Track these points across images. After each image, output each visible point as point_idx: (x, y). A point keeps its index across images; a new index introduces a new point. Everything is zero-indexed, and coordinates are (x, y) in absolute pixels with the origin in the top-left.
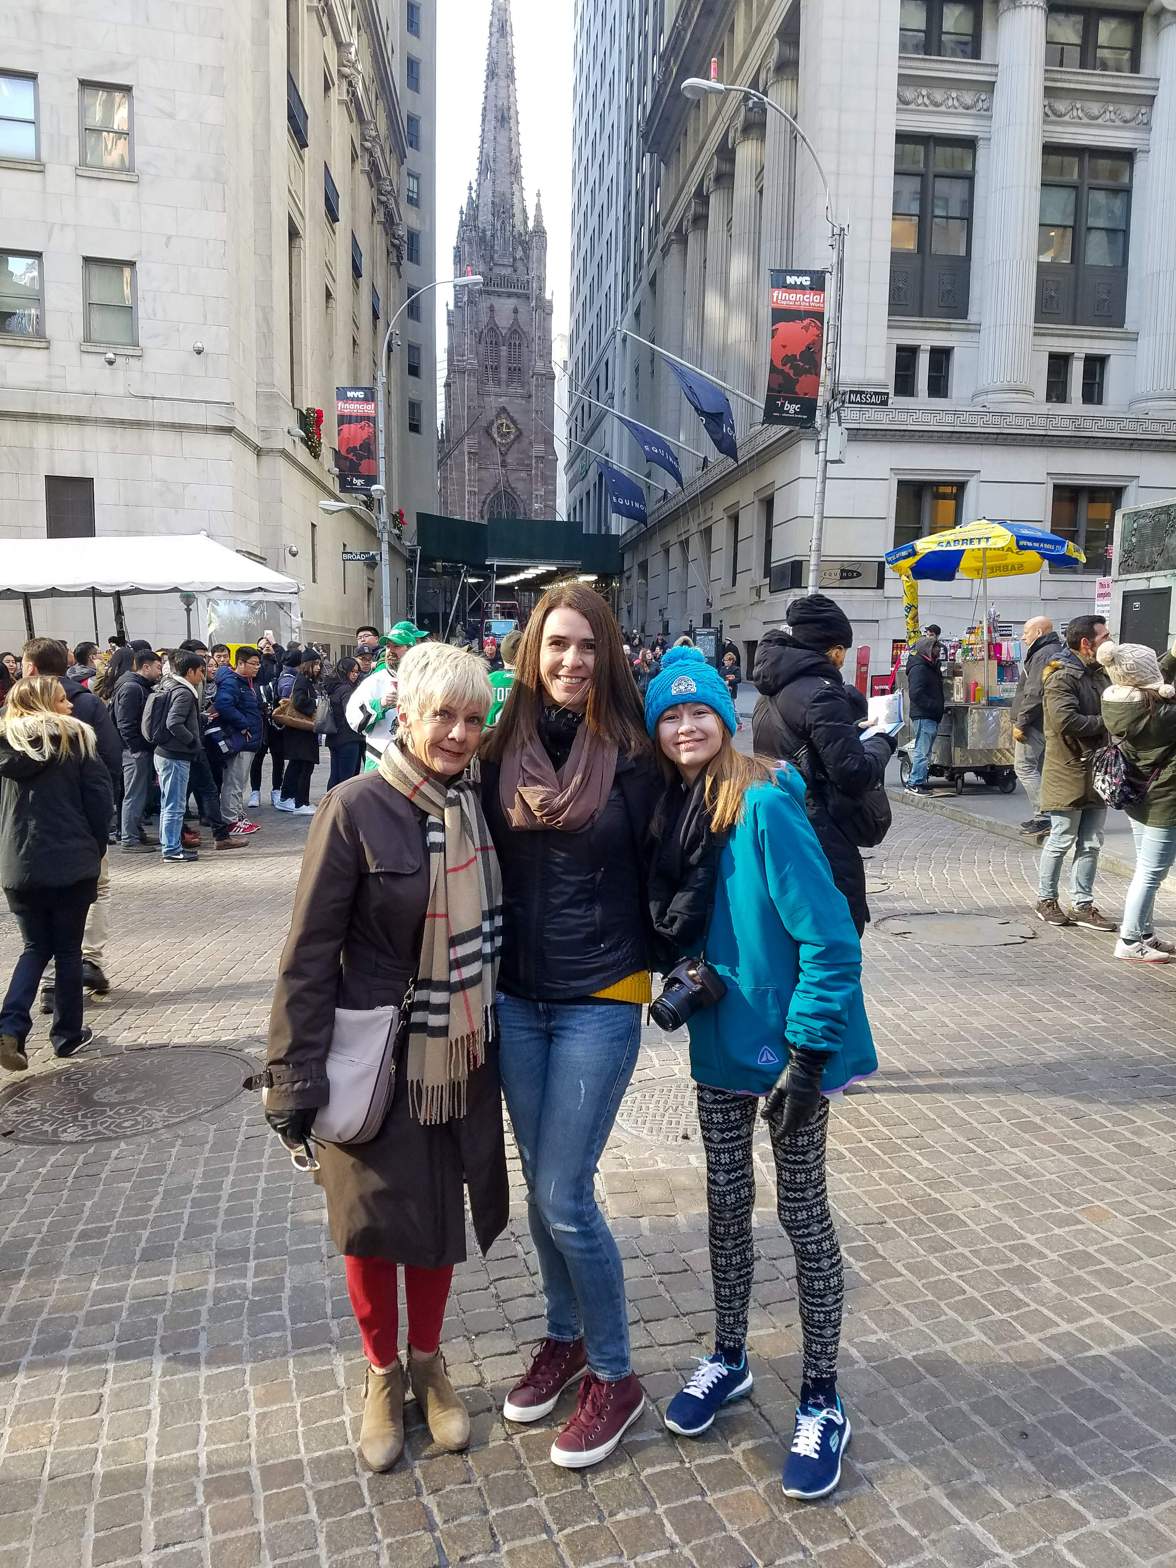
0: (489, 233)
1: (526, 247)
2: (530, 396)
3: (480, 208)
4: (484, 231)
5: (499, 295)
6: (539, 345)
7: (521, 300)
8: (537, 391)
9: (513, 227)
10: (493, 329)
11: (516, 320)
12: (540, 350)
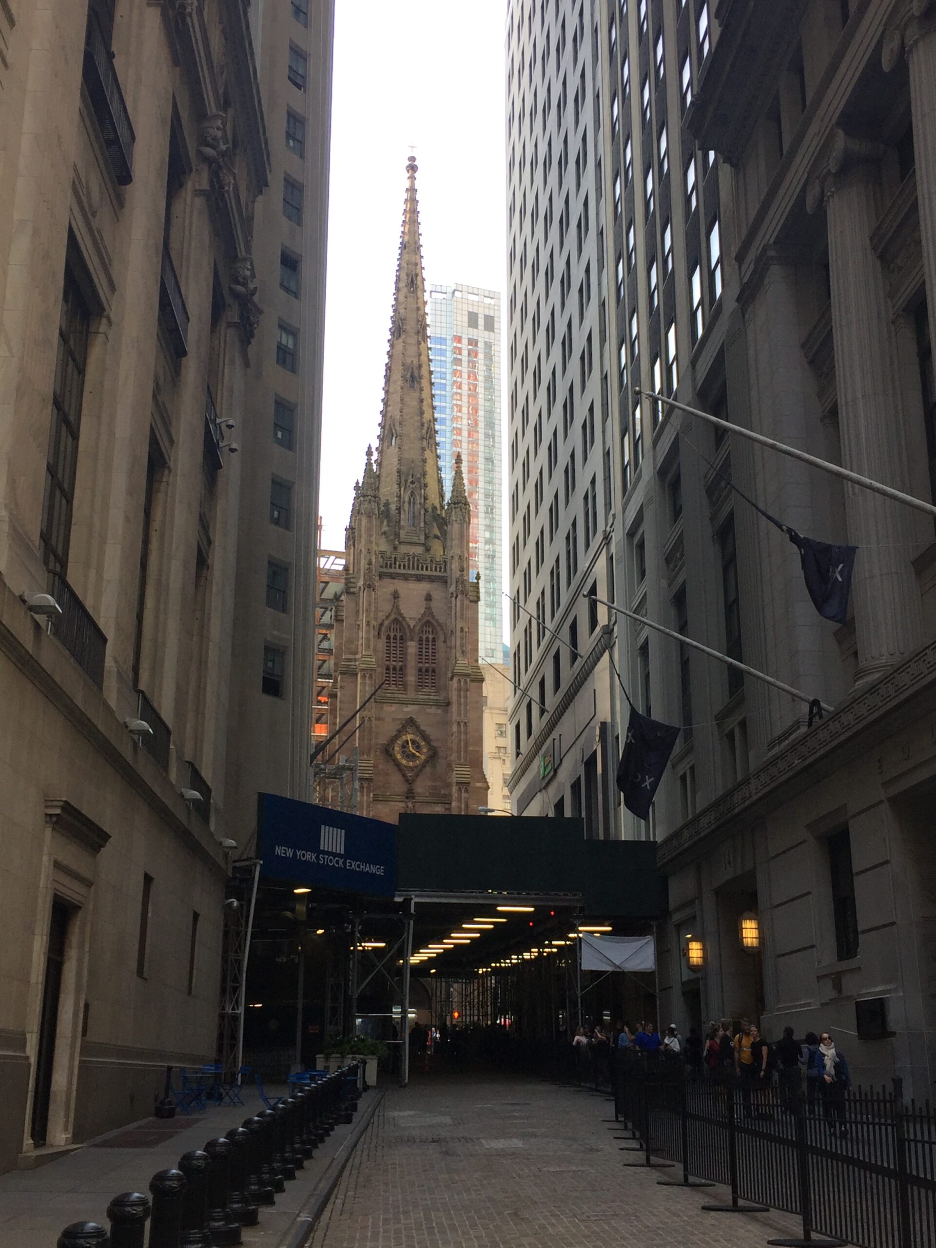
0: (393, 507)
1: (443, 523)
2: (448, 704)
3: (383, 479)
4: (387, 504)
5: (406, 578)
6: (462, 638)
7: (435, 585)
8: (459, 696)
9: (426, 499)
10: (398, 621)
11: (429, 608)
12: (462, 645)
